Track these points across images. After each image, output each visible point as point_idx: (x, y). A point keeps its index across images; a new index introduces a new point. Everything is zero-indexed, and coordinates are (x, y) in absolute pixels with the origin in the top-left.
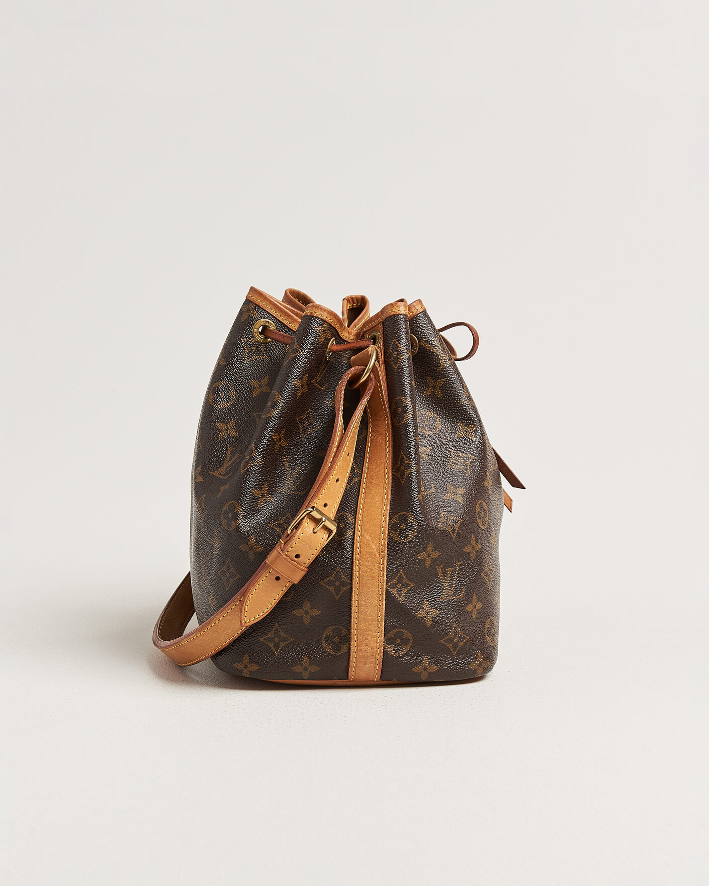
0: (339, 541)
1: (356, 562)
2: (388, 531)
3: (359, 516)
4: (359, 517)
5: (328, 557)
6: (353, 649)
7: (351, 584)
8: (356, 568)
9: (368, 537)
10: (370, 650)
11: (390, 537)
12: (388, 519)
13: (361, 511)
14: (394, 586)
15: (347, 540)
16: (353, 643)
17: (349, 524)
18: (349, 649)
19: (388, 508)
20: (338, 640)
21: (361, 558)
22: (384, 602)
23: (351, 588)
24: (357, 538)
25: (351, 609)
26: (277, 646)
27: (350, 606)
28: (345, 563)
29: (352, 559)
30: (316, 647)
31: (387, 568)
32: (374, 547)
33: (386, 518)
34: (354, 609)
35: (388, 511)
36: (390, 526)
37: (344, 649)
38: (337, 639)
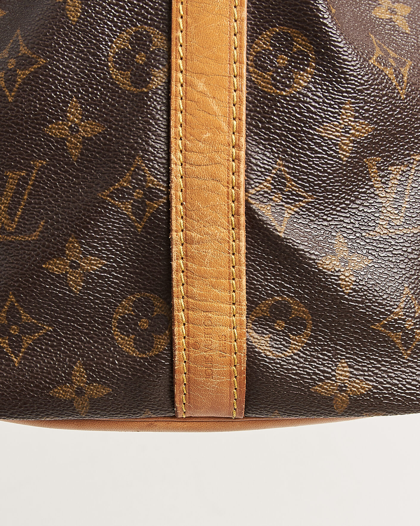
0: (137, 95)
1: (176, 144)
2: (248, 70)
3: (178, 35)
4: (177, 38)
5: (115, 136)
6: (180, 342)
7: (168, 194)
8: (176, 157)
9: (201, 86)
10: (216, 343)
11: (252, 86)
12: (245, 43)
13: (180, 20)
14: (265, 196)
15: (155, 93)
16: (179, 330)
17: (157, 55)
18: (171, 343)
19: (245, 14)
20: (146, 326)
21: (188, 135)
22: (243, 233)
23: (168, 204)
24: (177, 89)
25: (169, 251)
26: (16, 344)
27: (168, 243)
28: (153, 147)
29: (168, 137)
30: (102, 344)
31: (247, 154)
32: (215, 108)
33: (241, 40)
34: (177, 250)
35: (245, 22)
36: (251, 58)
37: (161, 344)
38: (144, 324)
